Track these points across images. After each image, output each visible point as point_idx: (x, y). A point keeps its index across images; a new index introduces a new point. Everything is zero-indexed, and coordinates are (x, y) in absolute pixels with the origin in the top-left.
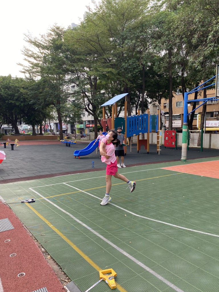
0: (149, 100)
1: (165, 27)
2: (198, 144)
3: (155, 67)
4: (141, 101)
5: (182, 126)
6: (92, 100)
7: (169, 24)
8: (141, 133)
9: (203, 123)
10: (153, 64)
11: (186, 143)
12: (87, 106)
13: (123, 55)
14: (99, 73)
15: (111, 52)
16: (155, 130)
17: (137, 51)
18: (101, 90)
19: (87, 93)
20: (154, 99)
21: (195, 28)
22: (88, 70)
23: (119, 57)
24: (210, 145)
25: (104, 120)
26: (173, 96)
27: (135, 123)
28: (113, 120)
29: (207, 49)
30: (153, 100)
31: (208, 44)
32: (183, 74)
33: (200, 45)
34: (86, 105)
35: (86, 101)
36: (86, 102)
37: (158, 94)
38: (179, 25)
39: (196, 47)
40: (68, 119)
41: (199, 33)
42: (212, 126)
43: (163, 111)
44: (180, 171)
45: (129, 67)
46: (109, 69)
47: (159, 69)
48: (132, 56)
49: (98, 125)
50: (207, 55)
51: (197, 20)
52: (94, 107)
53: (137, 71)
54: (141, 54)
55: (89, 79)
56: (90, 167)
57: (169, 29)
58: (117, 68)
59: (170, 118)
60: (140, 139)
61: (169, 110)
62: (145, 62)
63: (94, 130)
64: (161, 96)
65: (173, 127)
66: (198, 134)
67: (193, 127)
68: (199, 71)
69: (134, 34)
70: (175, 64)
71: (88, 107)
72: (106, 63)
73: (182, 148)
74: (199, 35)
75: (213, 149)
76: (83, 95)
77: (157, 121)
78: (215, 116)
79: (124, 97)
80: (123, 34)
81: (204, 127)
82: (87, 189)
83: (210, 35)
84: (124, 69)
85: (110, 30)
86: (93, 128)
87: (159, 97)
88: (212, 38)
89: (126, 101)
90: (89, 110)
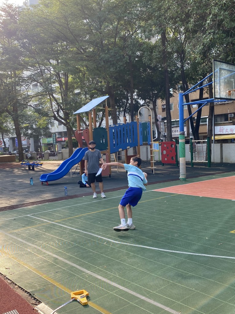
0: (142, 102)
1: (155, 5)
2: (206, 158)
3: (145, 59)
4: (129, 104)
5: (188, 134)
6: (63, 105)
7: (159, 3)
8: (128, 147)
9: (211, 130)
10: (143, 54)
11: (184, 156)
12: (56, 113)
13: (102, 42)
14: (70, 68)
15: (85, 38)
16: (147, 142)
17: (120, 37)
18: (74, 88)
19: (54, 95)
21: (190, 9)
22: (54, 62)
23: (96, 46)
24: (222, 158)
25: (79, 132)
26: (171, 95)
27: (121, 134)
28: (91, 131)
30: (146, 101)
31: (207, 30)
32: (182, 67)
33: (198, 30)
34: (54, 111)
35: (54, 105)
36: (54, 108)
37: (152, 93)
38: (171, 5)
39: (195, 32)
40: (30, 132)
41: (196, 16)
42: (222, 133)
43: (161, 116)
44: (176, 192)
45: (111, 59)
46: (83, 63)
47: (150, 61)
48: (115, 43)
49: (73, 138)
50: (206, 43)
52: (67, 115)
53: (122, 64)
54: (125, 41)
55: (58, 75)
56: (62, 195)
57: (159, 9)
58: (94, 60)
59: (169, 125)
60: (128, 155)
62: (130, 53)
63: (67, 146)
64: (157, 96)
65: (173, 136)
66: (205, 145)
67: (200, 135)
68: (199, 63)
69: (115, 14)
70: (171, 53)
71: (58, 114)
72: (79, 54)
73: (180, 164)
74: (195, 18)
75: (225, 163)
76: (50, 98)
77: (148, 131)
78: (231, 119)
79: (103, 101)
80: (99, 16)
81: (213, 135)
82: (58, 219)
83: (209, 19)
84: (104, 61)
85: (83, 10)
86: (67, 142)
87: (153, 97)
88: (211, 23)
89: (106, 106)
90: (58, 118)
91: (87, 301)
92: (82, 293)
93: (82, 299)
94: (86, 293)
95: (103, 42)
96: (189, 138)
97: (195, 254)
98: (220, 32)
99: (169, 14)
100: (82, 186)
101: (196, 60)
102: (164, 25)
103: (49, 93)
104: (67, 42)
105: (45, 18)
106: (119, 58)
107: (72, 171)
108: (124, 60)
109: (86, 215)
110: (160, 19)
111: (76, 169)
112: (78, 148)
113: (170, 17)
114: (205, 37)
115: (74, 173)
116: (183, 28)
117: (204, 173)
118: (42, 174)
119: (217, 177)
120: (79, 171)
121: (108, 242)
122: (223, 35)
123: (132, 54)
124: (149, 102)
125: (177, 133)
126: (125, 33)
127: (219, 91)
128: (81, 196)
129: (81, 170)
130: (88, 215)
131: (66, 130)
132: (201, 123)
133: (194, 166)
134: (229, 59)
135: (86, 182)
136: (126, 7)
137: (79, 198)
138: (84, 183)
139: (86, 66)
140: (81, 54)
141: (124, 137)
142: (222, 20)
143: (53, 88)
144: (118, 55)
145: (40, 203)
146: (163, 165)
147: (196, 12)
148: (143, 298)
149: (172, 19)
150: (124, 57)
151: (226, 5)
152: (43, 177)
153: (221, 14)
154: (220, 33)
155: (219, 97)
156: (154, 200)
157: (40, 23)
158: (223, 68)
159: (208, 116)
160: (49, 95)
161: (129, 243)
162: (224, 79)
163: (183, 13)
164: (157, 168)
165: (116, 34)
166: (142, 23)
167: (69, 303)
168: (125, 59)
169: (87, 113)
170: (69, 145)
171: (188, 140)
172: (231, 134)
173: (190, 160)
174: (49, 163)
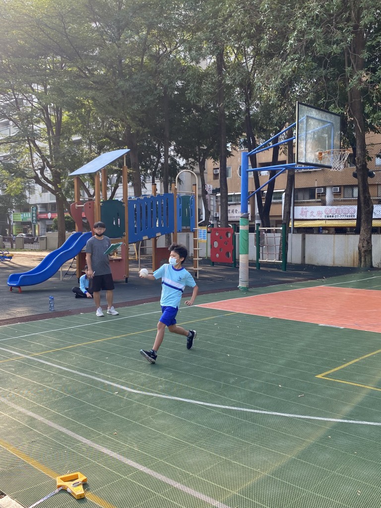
0: (182, 162)
1: (209, 9)
2: (279, 255)
3: (190, 93)
4: (162, 164)
5: (253, 217)
6: (52, 160)
7: (214, 6)
8: (158, 235)
9: (289, 213)
10: (187, 85)
11: (247, 252)
12: (38, 172)
13: (120, 62)
14: (65, 99)
15: (93, 52)
16: (188, 227)
17: (151, 55)
18: (71, 133)
19: (37, 143)
20: (190, 159)
21: (264, 20)
22: (39, 88)
23: (111, 66)
24: (304, 257)
25: (77, 206)
26: (229, 154)
27: (147, 212)
28: (98, 205)
29: (287, 64)
30: (188, 161)
31: (288, 55)
32: (248, 110)
33: (274, 54)
34: (36, 168)
35: (37, 159)
36: (35, 163)
37: (199, 149)
38: (233, 11)
39: (269, 56)
41: (272, 31)
42: (305, 218)
43: (211, 186)
44: (232, 309)
45: (134, 90)
46: (88, 92)
47: (198, 96)
48: (141, 65)
49: (67, 214)
50: (287, 76)
51: (266, 6)
52: (57, 176)
53: (152, 99)
54: (159, 63)
55: (44, 110)
56: (46, 309)
57: (215, 15)
58: (107, 90)
59: (224, 201)
60: (157, 247)
61: (221, 185)
62: (167, 81)
63: (56, 228)
64: (206, 155)
65: (229, 219)
66: (279, 235)
67: (271, 219)
68: (274, 106)
69: (144, 18)
70: (230, 87)
71: (42, 173)
72: (80, 76)
73: (240, 264)
74: (271, 35)
75: (309, 265)
76: (30, 146)
77: (192, 209)
78: (319, 196)
79: (120, 157)
80: (118, 18)
81: (292, 220)
82: (37, 352)
83: (292, 38)
84: (123, 92)
85: (91, 6)
86: (55, 222)
87: (200, 156)
88: (296, 44)
89: (125, 165)
90: (43, 180)
91: (83, 492)
92: (76, 478)
93: (75, 488)
94: (82, 478)
95: (123, 61)
96: (253, 223)
97: (261, 412)
98: (309, 59)
99: (229, 25)
100: (80, 295)
101: (270, 101)
102: (221, 41)
103: (28, 138)
104: (62, 57)
105: (26, 15)
106: (147, 89)
107: (63, 270)
108: (155, 92)
109: (84, 345)
110: (216, 31)
111: (71, 267)
112: (75, 232)
113: (232, 29)
114: (284, 66)
115: (66, 274)
116: (251, 48)
117: (276, 280)
118: (11, 272)
119: (296, 286)
120: (75, 270)
121: (122, 392)
122: (313, 64)
123: (169, 83)
124: (193, 163)
125: (235, 215)
126: (159, 49)
127: (304, 152)
128: (78, 312)
129: (79, 268)
130: (87, 345)
131: (55, 201)
132: (273, 201)
133: (261, 268)
134: (321, 102)
135: (86, 289)
136: (162, 8)
137: (75, 316)
138: (84, 290)
139: (93, 99)
140: (84, 78)
141: (152, 217)
142: (312, 41)
143: (36, 130)
144: (146, 83)
145: (7, 323)
146: (213, 264)
147: (273, 25)
148: (177, 485)
149: (235, 32)
150: (156, 89)
151: (319, 18)
152: (14, 278)
153: (310, 31)
154: (308, 61)
155: (303, 161)
156: (198, 322)
157: (17, 21)
158: (312, 116)
159: (284, 190)
160: (29, 142)
161: (157, 393)
162: (312, 134)
163: (252, 24)
164: (203, 270)
165: (144, 50)
166: (187, 36)
167: (54, 495)
168: (158, 91)
169: (92, 176)
170: (59, 226)
171: (253, 226)
172: (319, 220)
173: (255, 259)
174: (24, 255)
